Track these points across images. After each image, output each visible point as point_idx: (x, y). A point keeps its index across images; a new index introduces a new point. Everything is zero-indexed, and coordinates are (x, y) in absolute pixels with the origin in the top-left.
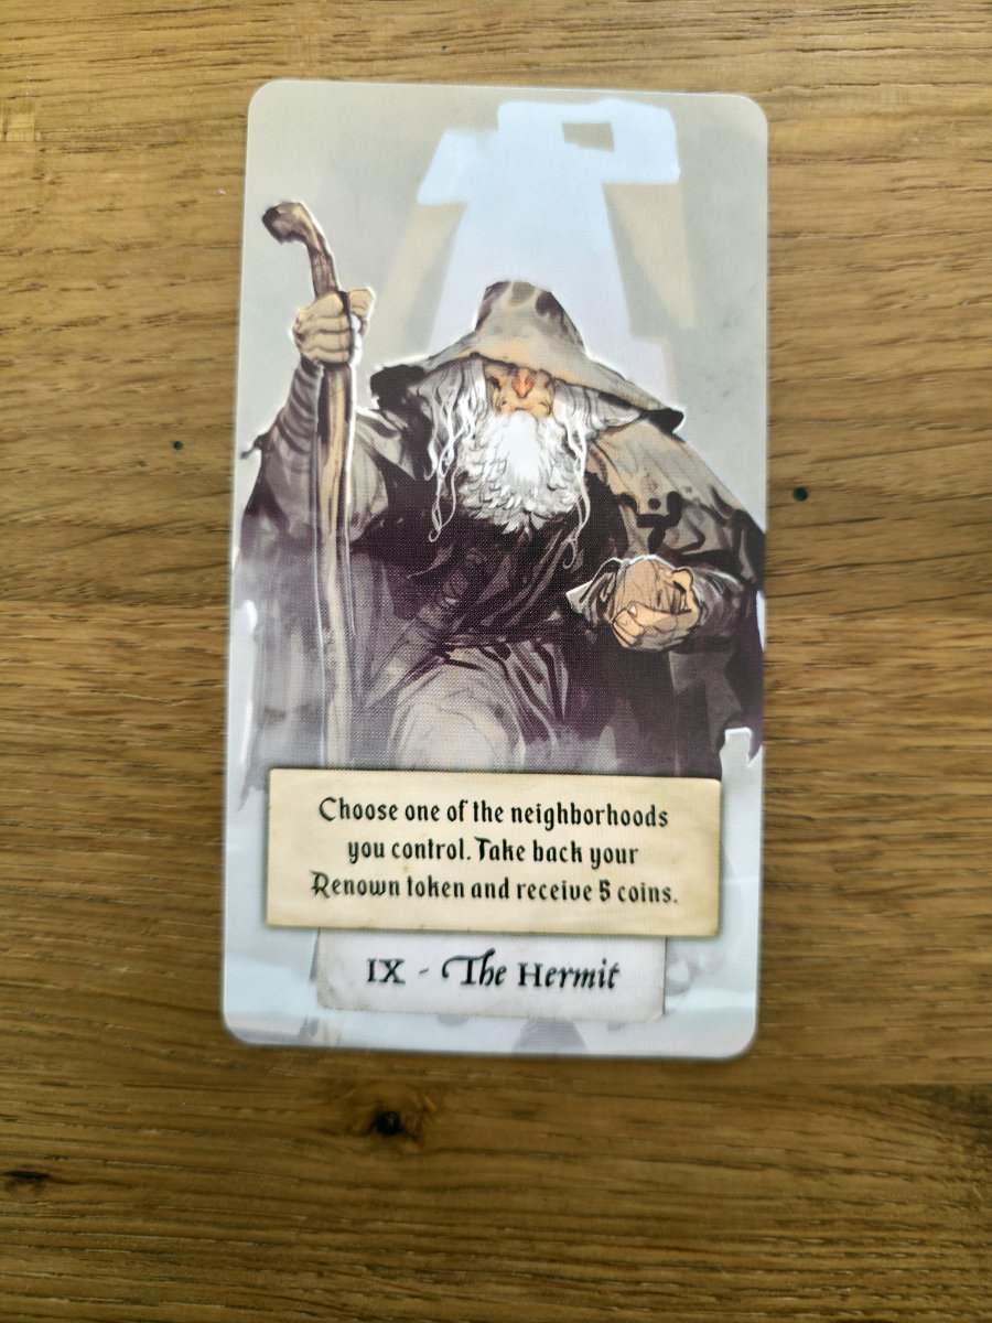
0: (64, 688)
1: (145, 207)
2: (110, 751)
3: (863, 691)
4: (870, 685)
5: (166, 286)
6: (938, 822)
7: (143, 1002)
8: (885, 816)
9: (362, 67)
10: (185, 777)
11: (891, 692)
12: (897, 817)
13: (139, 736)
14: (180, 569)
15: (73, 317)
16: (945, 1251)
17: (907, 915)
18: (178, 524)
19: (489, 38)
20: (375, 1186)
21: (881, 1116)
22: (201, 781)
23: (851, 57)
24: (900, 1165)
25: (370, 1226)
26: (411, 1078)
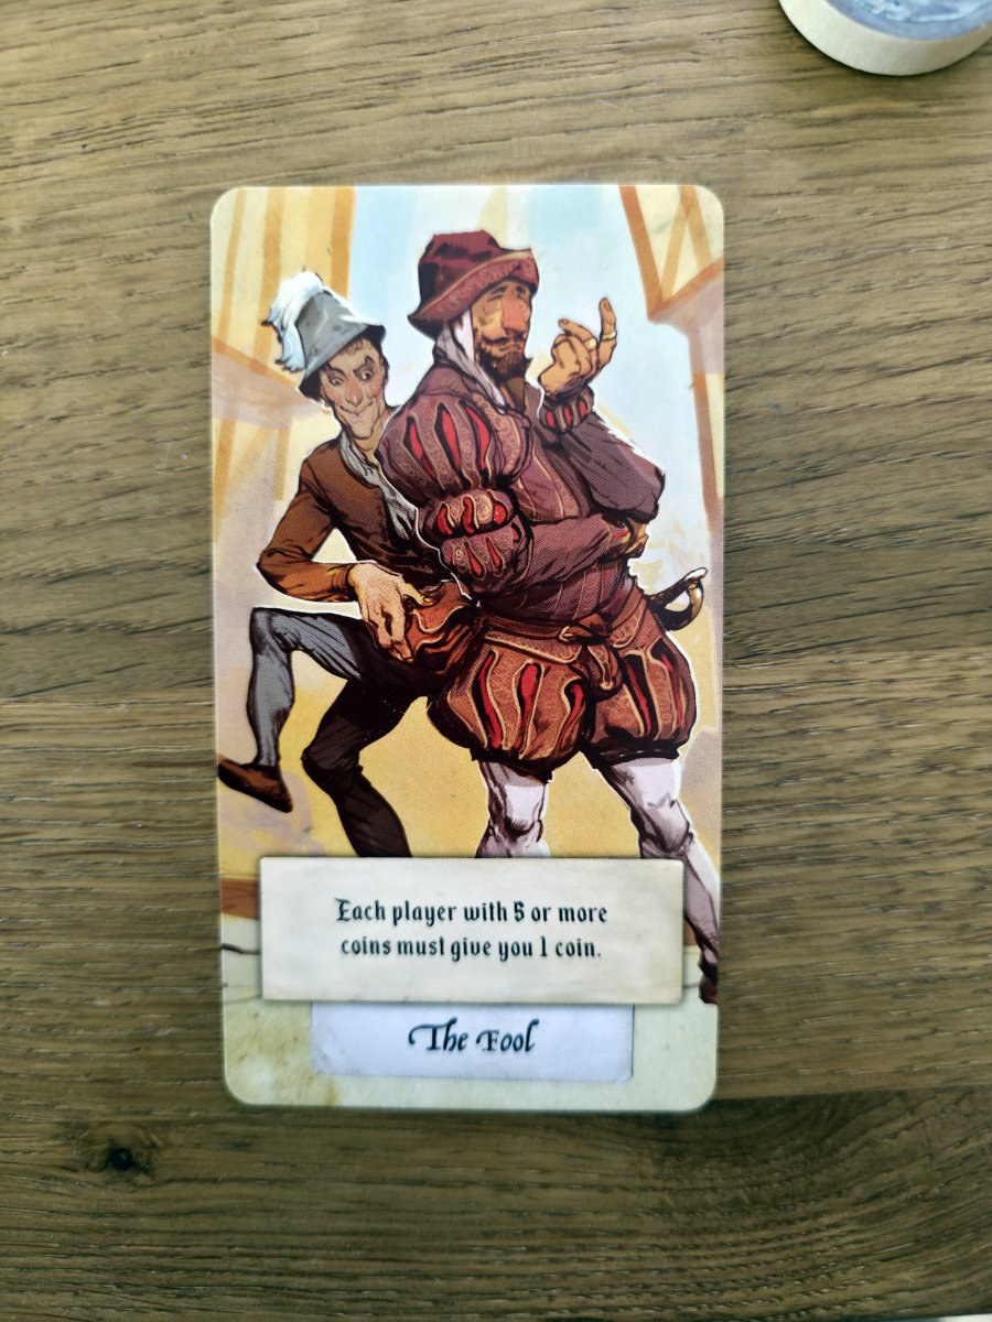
16: (643, 1254)
19: (127, 133)
20: (116, 1214)
23: (481, 114)
24: (594, 1177)
26: (138, 1119)
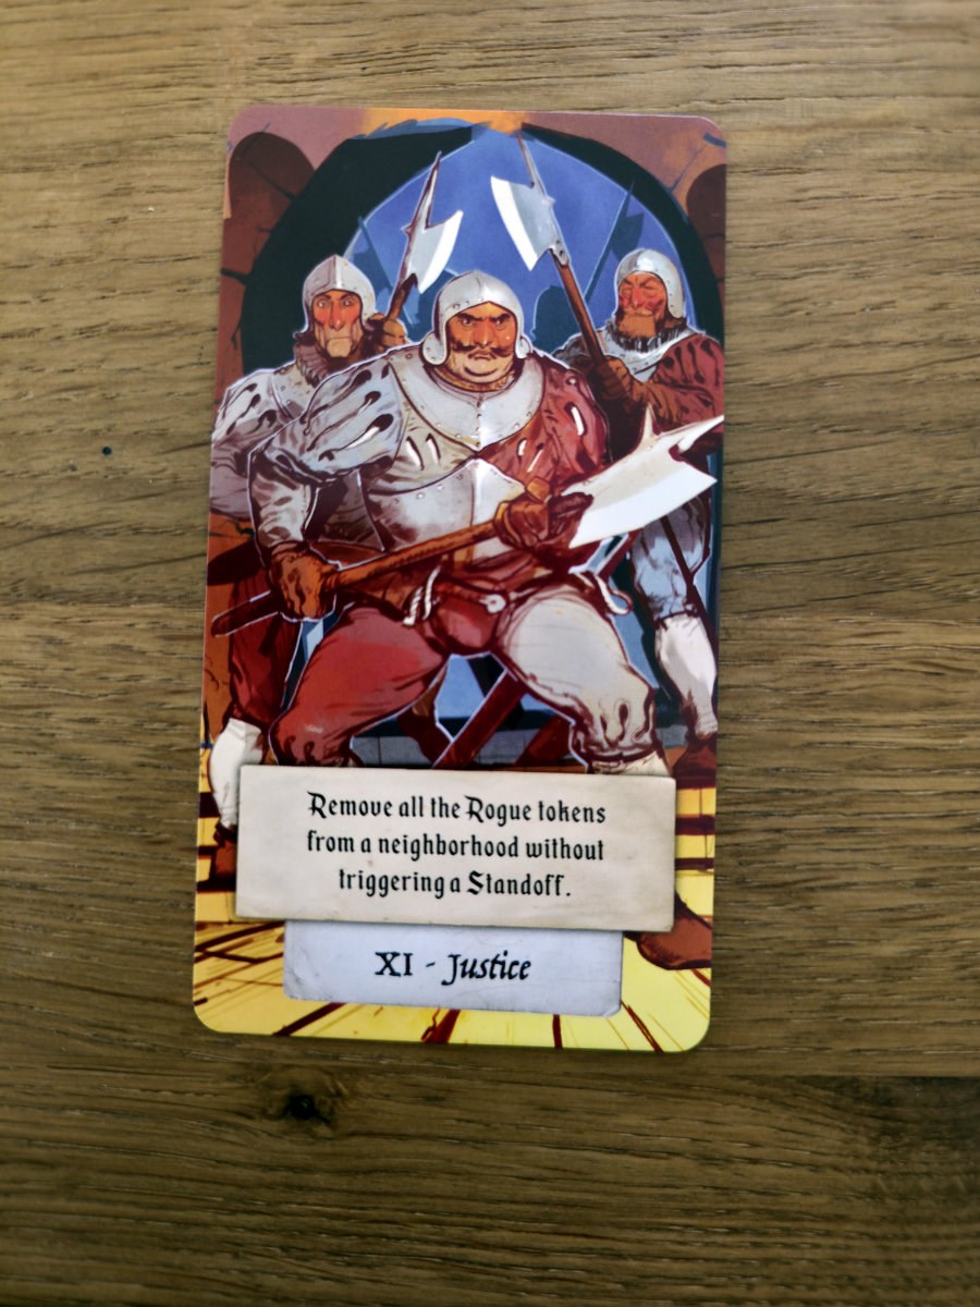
1: (79, 223)
2: (41, 743)
3: (766, 687)
4: (773, 681)
5: (97, 299)
6: (840, 817)
7: (69, 986)
8: (788, 810)
9: (285, 89)
10: (111, 768)
11: (795, 688)
12: (799, 811)
13: (67, 729)
14: (109, 570)
15: (11, 329)
16: (851, 1243)
17: (810, 908)
18: (106, 526)
19: (407, 60)
20: (290, 1168)
21: (787, 1106)
22: (125, 773)
23: (757, 73)
24: (805, 1155)
25: (285, 1208)
26: (324, 1063)
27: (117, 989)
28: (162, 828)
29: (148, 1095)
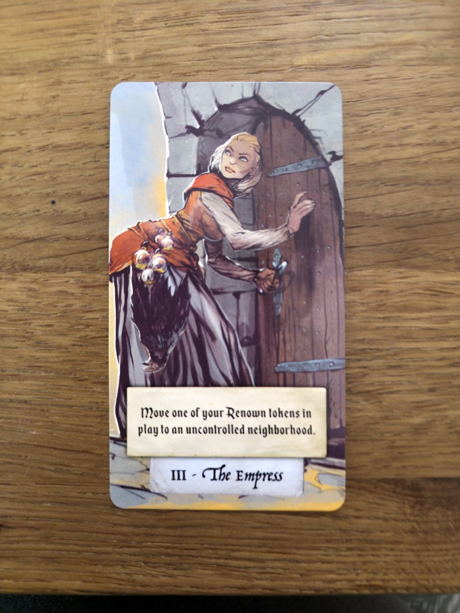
0: (6, 309)
1: (37, 99)
2: (27, 336)
3: (358, 303)
4: (361, 300)
5: (46, 133)
6: (393, 360)
7: (43, 447)
8: (369, 358)
9: (130, 34)
10: (60, 347)
11: (371, 303)
12: (374, 359)
13: (39, 330)
14: (56, 257)
15: (7, 148)
17: (380, 402)
18: (54, 237)
21: (371, 492)
22: (66, 349)
25: (145, 544)
27: (65, 447)
28: (84, 373)
29: (81, 495)
